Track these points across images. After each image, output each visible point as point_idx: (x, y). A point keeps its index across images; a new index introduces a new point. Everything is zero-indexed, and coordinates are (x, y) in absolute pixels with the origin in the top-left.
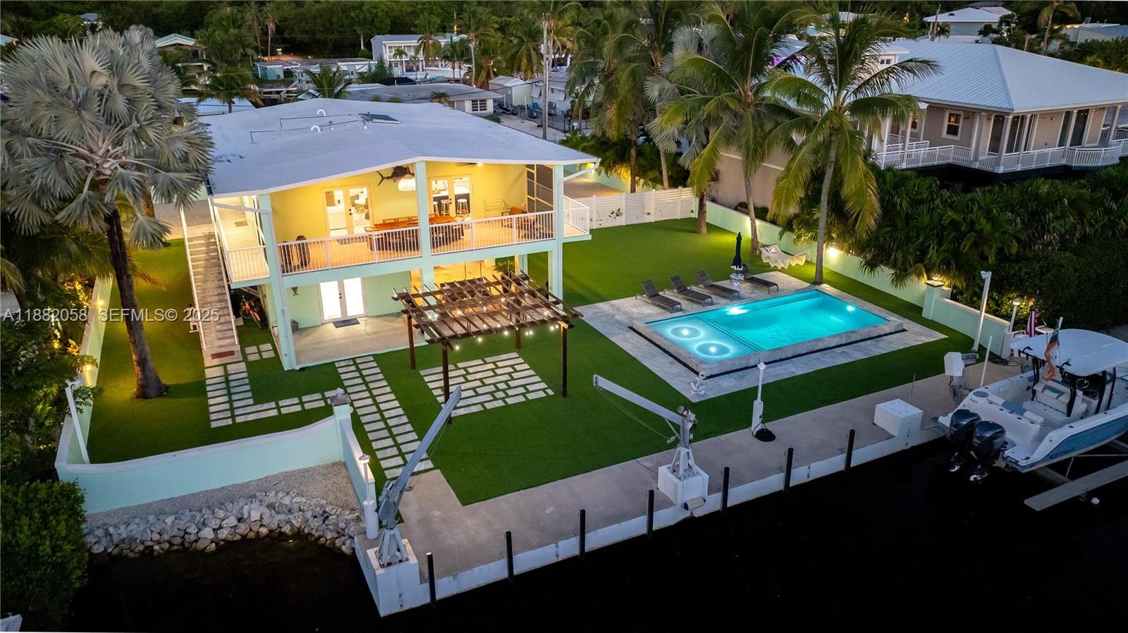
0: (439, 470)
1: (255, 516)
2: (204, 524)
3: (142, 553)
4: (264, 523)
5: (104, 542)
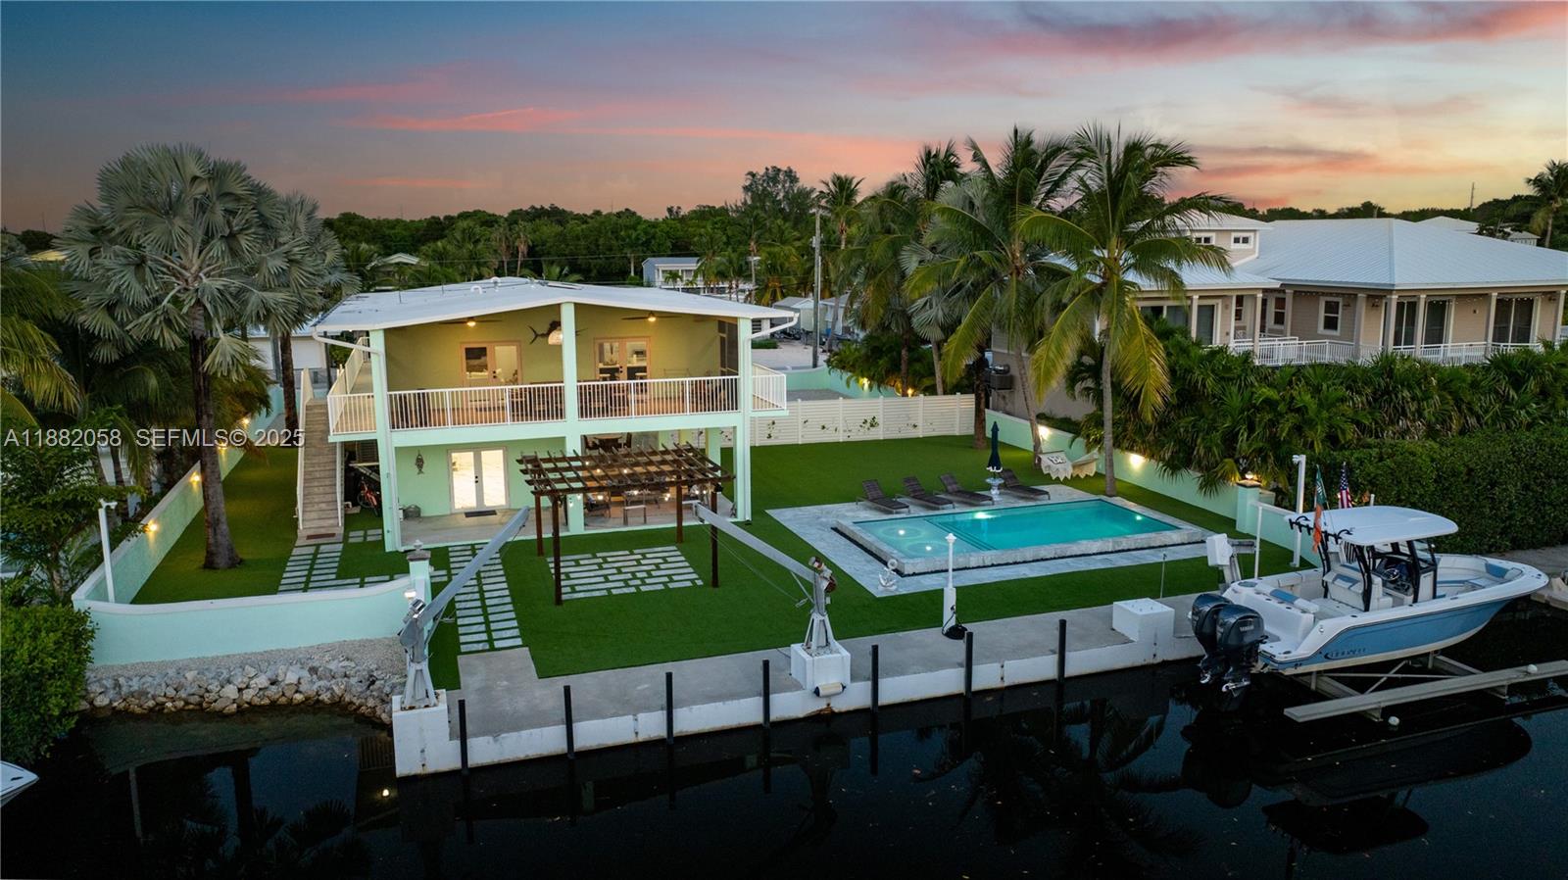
0: (527, 648)
1: (292, 678)
2: (229, 682)
3: (151, 710)
4: (301, 689)
5: (112, 693)
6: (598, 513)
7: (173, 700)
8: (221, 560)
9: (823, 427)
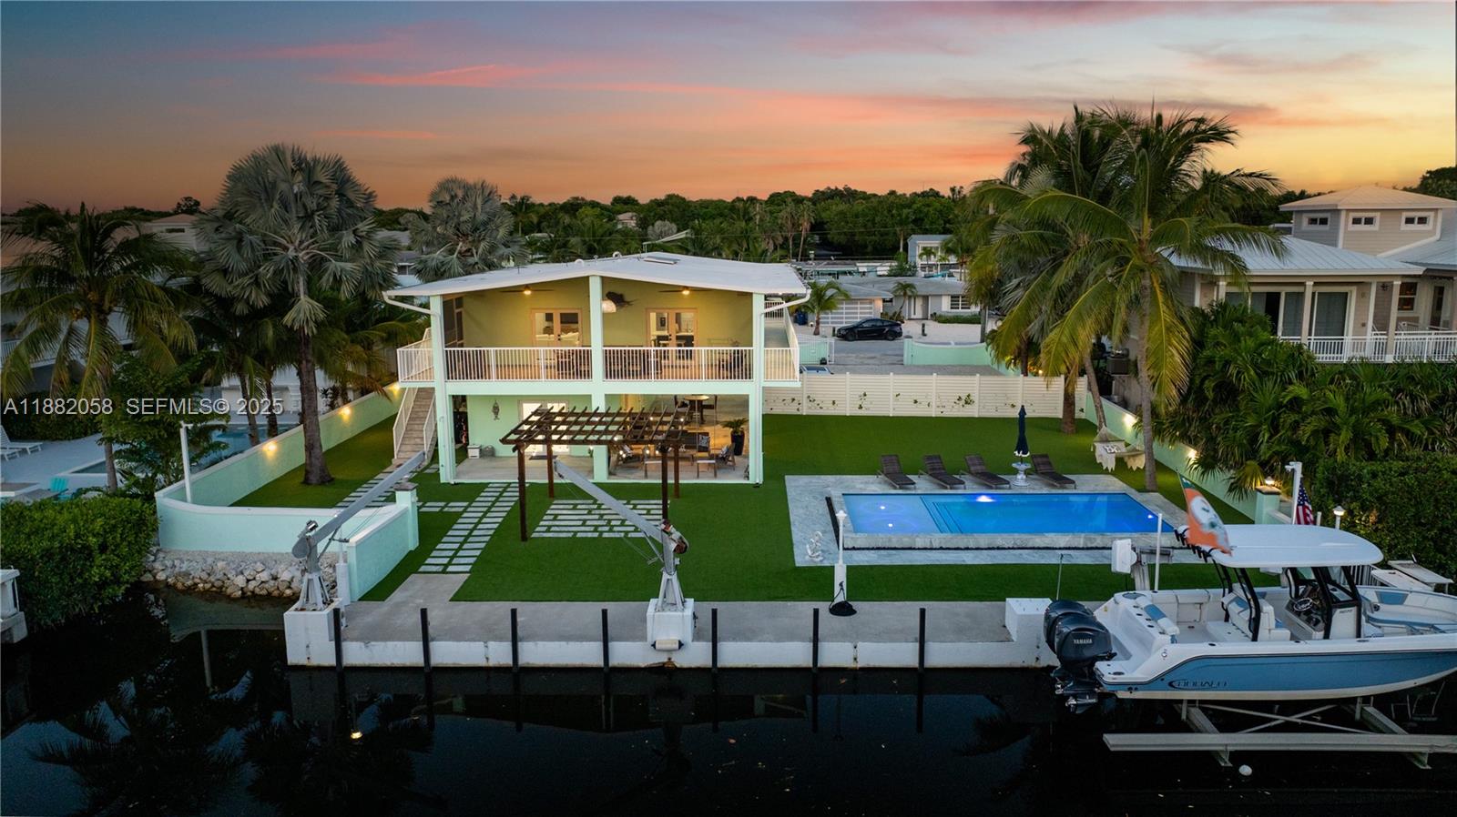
0: (468, 575)
6: (632, 464)
7: (205, 582)
8: (314, 479)
9: (916, 402)
